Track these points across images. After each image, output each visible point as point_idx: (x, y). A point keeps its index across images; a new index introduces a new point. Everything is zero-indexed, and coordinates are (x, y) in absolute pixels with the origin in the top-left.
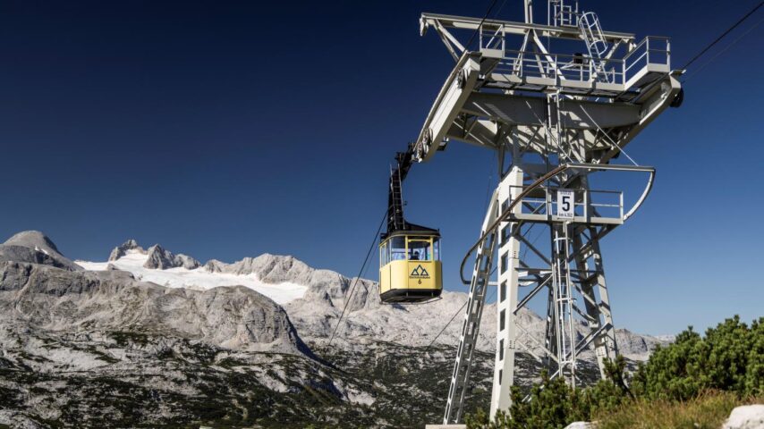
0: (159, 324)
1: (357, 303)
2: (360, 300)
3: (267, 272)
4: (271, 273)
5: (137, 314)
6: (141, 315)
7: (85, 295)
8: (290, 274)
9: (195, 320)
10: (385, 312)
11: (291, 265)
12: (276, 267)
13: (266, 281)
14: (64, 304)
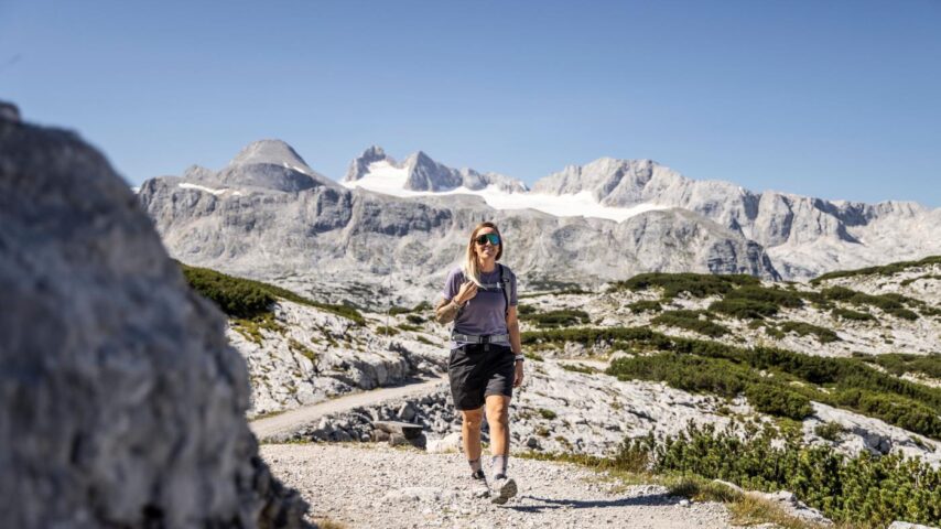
0: (570, 270)
1: (775, 233)
2: (780, 227)
3: (611, 188)
4: (617, 189)
5: (531, 256)
6: (537, 258)
7: (436, 232)
8: (651, 190)
9: (620, 262)
10: (829, 247)
11: (650, 176)
12: (624, 180)
13: (609, 203)
14: (410, 246)
